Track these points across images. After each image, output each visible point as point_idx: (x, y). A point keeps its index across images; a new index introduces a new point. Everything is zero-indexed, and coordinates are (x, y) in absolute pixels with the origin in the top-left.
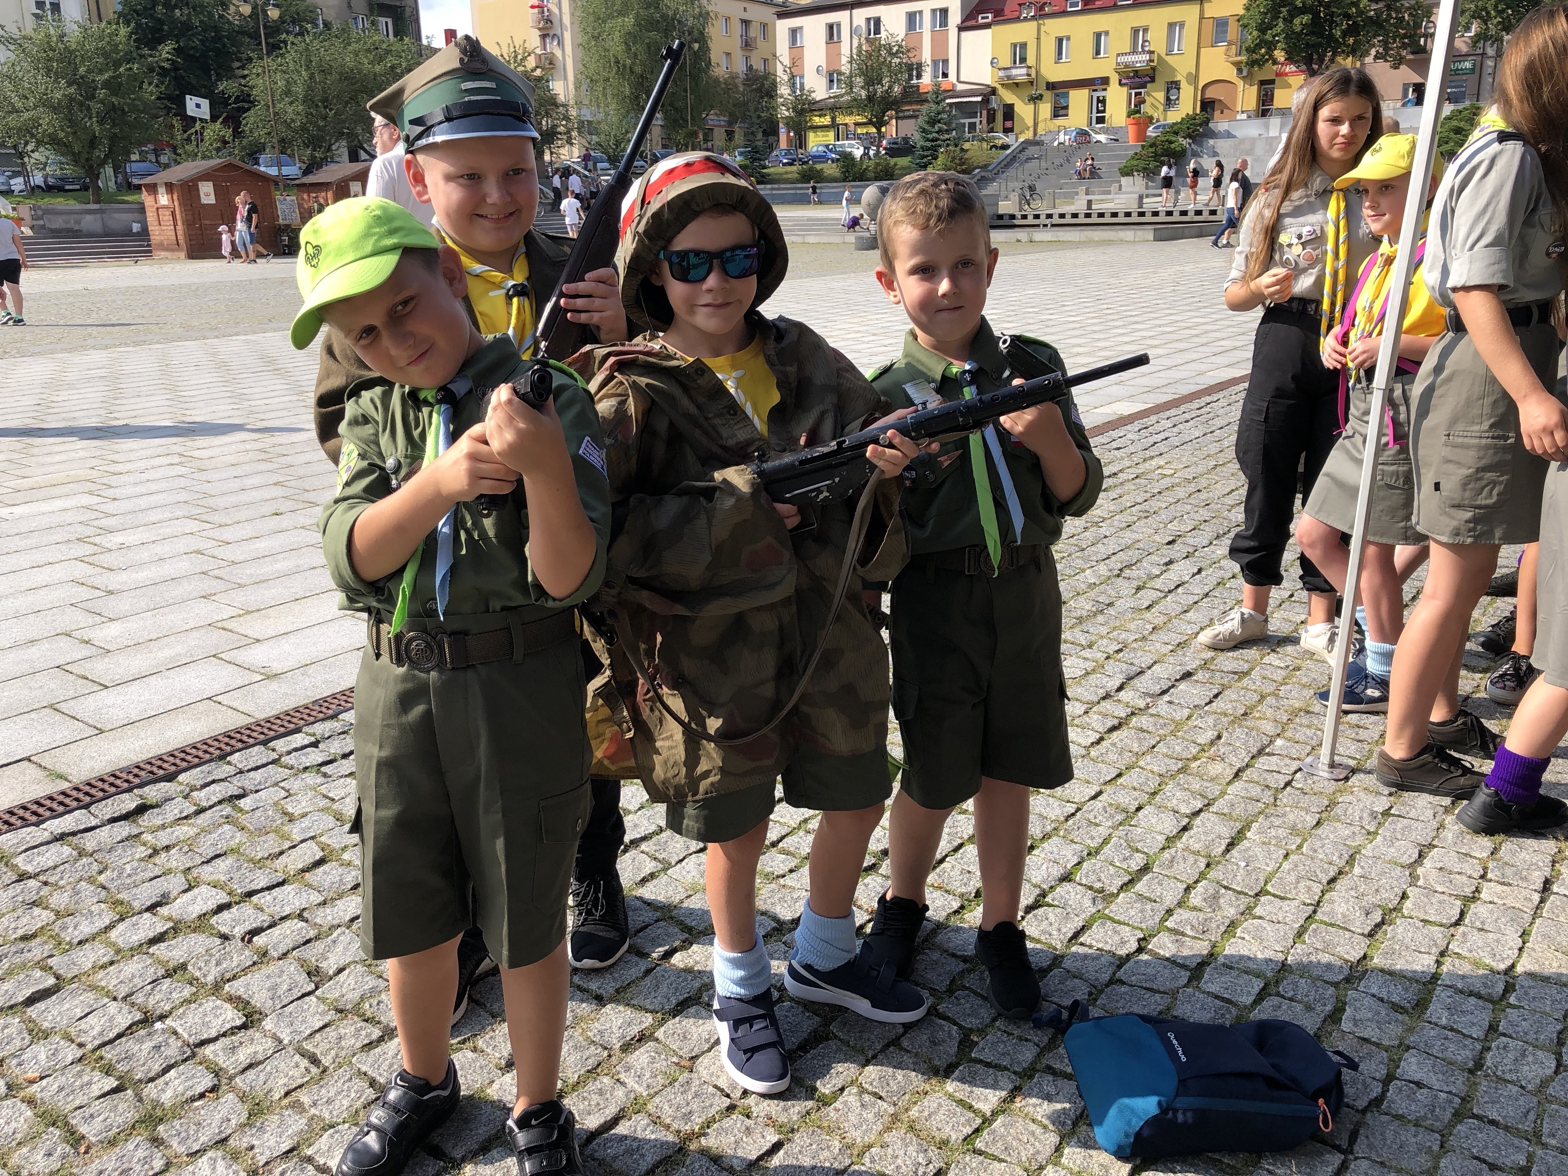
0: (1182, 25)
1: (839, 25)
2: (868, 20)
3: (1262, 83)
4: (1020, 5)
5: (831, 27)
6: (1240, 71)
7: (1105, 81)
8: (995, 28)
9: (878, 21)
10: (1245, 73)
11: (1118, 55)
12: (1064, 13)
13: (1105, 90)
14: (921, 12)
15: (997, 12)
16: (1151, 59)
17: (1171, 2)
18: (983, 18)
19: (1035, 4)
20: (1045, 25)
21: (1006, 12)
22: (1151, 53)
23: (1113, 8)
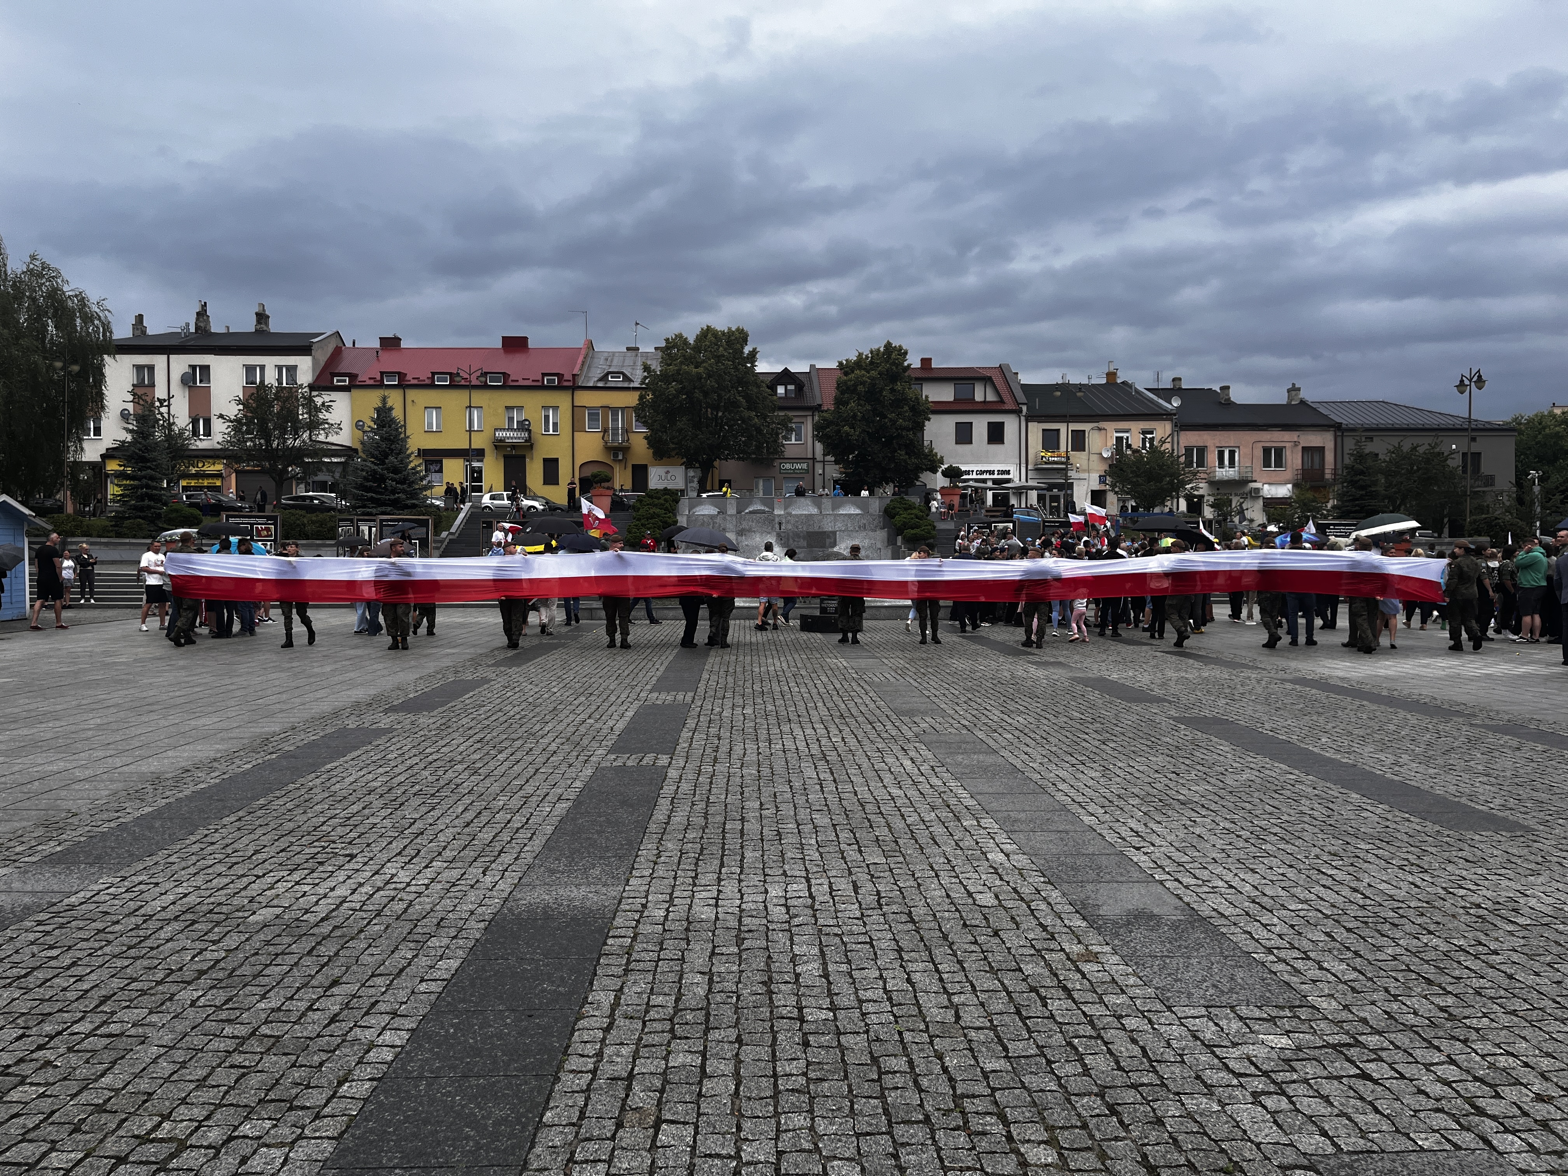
0: (555, 408)
1: (151, 368)
2: (193, 367)
3: (635, 467)
4: (382, 373)
5: (139, 369)
6: (616, 455)
7: (480, 454)
8: (355, 392)
9: (206, 369)
10: (620, 457)
11: (496, 430)
12: (432, 386)
13: (482, 461)
14: (262, 368)
15: (353, 377)
16: (530, 437)
17: (543, 388)
18: (338, 381)
19: (399, 373)
20: (411, 394)
21: (363, 377)
22: (530, 431)
23: (485, 387)
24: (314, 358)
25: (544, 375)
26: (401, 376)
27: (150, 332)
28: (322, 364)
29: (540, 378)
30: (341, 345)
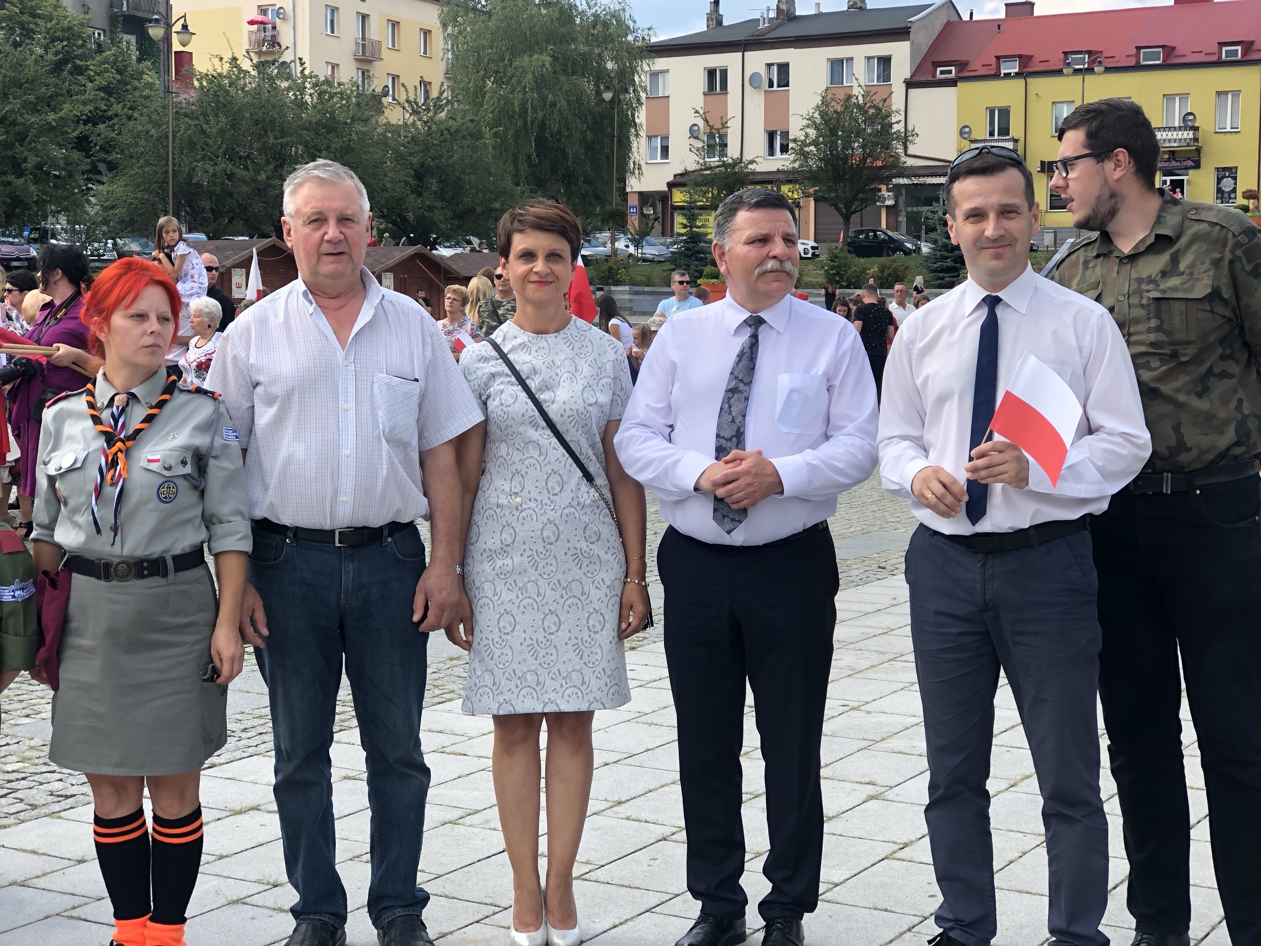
0: (1236, 93)
1: (724, 72)
2: (769, 65)
4: (998, 58)
5: (711, 73)
8: (963, 87)
9: (784, 68)
14: (851, 61)
15: (962, 65)
16: (1196, 139)
17: (1219, 64)
18: (942, 72)
19: (1020, 57)
20: (1037, 84)
21: (976, 67)
22: (1196, 129)
23: (1138, 67)
24: (912, 44)
25: (1222, 44)
26: (1024, 60)
27: (725, 23)
28: (925, 49)
29: (1215, 49)
30: (955, 18)
